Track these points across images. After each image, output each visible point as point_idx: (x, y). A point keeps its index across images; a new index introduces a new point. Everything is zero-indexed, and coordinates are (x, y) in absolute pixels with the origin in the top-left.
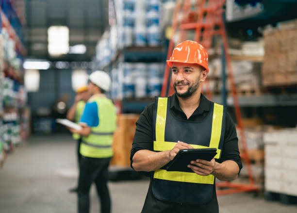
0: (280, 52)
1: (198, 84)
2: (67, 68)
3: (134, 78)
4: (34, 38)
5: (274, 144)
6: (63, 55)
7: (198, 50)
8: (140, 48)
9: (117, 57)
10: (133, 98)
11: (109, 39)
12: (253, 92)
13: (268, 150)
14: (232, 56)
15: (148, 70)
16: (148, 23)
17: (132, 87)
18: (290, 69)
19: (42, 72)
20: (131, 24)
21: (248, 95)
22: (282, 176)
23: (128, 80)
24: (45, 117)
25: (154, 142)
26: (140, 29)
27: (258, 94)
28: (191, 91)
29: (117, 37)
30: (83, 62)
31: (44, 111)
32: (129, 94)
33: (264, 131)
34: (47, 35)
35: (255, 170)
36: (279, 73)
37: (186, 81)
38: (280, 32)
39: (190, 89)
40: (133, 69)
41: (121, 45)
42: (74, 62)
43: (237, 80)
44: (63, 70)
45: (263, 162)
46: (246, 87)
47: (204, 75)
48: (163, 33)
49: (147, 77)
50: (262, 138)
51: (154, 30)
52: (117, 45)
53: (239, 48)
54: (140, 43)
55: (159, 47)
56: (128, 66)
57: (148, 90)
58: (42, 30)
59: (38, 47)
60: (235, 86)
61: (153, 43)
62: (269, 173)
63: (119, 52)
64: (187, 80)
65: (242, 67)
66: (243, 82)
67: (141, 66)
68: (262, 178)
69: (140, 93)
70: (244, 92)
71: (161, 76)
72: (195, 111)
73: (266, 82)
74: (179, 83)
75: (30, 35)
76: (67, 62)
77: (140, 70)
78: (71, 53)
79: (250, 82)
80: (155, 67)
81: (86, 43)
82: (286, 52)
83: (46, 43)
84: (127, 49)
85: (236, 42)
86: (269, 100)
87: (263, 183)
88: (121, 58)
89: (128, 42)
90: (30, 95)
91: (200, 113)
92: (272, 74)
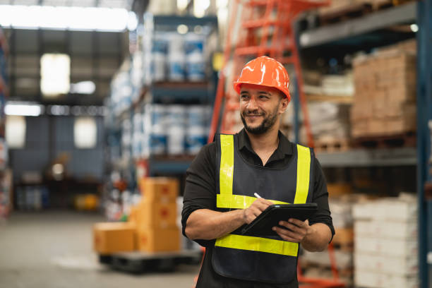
0: (377, 89)
1: (276, 115)
2: (67, 114)
3: (167, 126)
4: (19, 71)
5: (368, 220)
6: (62, 96)
7: (277, 70)
8: (176, 83)
9: (142, 97)
10: (165, 156)
11: (130, 72)
12: (338, 146)
13: (360, 228)
14: (308, 95)
15: (187, 116)
16: (188, 49)
17: (163, 140)
18: (392, 113)
19: (29, 120)
20: (163, 49)
21: (331, 150)
22: (379, 265)
23: (158, 130)
24: (33, 185)
25: (218, 195)
26: (176, 57)
27: (344, 149)
28: (266, 125)
29: (143, 68)
30: (90, 107)
31: (32, 177)
32: (159, 149)
33: (353, 202)
34: (39, 67)
35: (341, 259)
36: (376, 119)
37: (260, 111)
38: (376, 60)
39: (265, 121)
40: (166, 114)
41: (149, 79)
42: (77, 107)
43: (315, 129)
44: (62, 117)
45: (351, 246)
46: (327, 139)
47: (284, 104)
48: (210, 63)
49: (186, 126)
50: (350, 212)
51: (195, 58)
52: (143, 80)
53: (317, 84)
54: (176, 76)
55: (204, 82)
56: (158, 109)
57: (186, 144)
58: (32, 60)
59: (25, 84)
60: (312, 137)
61: (194, 77)
62: (361, 262)
63: (145, 89)
64: (261, 109)
65: (323, 111)
66: (324, 132)
67: (176, 110)
68: (351, 269)
69: (175, 148)
70: (325, 147)
71: (205, 123)
72: (272, 155)
73: (357, 132)
74: (250, 112)
75: (14, 65)
76: (67, 107)
77: (176, 115)
78: (72, 92)
79: (333, 132)
80: (196, 111)
81: (94, 79)
82: (385, 89)
83: (38, 78)
84: (156, 84)
85: (313, 76)
86: (361, 158)
87: (352, 277)
88: (149, 98)
89: (159, 75)
90: (12, 152)
91: (281, 158)
92: (366, 120)
